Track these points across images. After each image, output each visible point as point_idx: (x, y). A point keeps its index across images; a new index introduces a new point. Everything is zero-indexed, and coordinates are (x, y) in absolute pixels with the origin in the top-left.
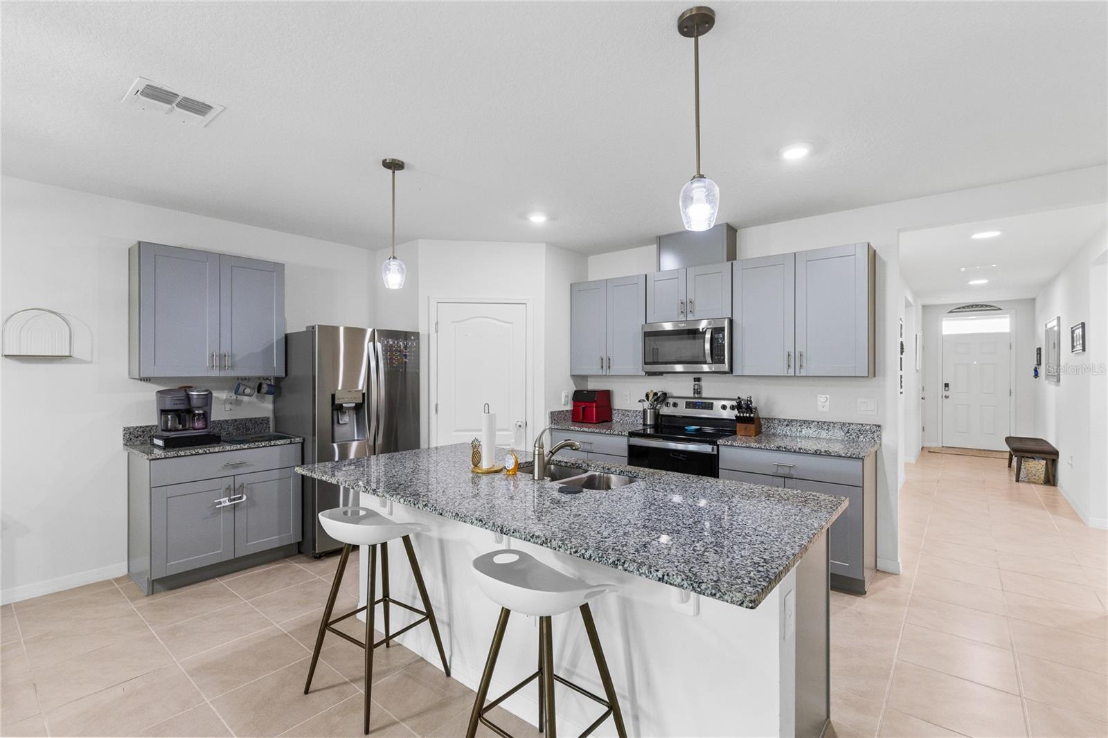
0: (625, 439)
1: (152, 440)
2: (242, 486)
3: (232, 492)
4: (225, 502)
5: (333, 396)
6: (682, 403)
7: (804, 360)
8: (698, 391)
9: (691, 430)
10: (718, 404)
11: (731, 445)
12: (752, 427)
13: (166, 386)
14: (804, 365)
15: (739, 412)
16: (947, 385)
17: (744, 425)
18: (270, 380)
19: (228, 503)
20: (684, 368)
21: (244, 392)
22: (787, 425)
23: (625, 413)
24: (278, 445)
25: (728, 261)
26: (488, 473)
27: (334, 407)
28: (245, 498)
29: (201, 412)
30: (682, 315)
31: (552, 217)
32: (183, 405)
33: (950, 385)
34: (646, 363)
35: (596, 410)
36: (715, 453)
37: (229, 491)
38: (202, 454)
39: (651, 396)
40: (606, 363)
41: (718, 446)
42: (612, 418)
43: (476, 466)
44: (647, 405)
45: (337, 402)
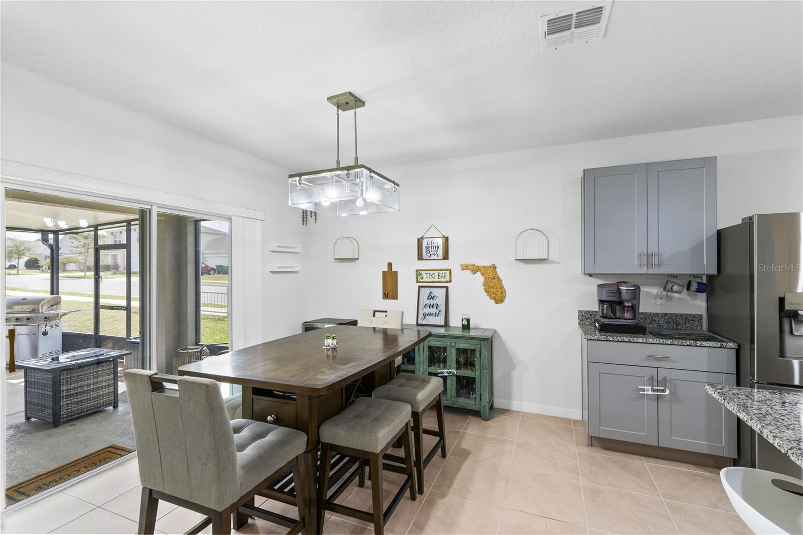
2: (665, 379)
3: (655, 383)
4: (648, 390)
5: (782, 301)
13: (607, 281)
18: (701, 278)
19: (651, 393)
21: (672, 289)
24: (705, 347)
27: (783, 313)
28: (668, 392)
29: (630, 304)
32: (615, 298)
37: (651, 381)
38: (627, 342)
45: (787, 307)
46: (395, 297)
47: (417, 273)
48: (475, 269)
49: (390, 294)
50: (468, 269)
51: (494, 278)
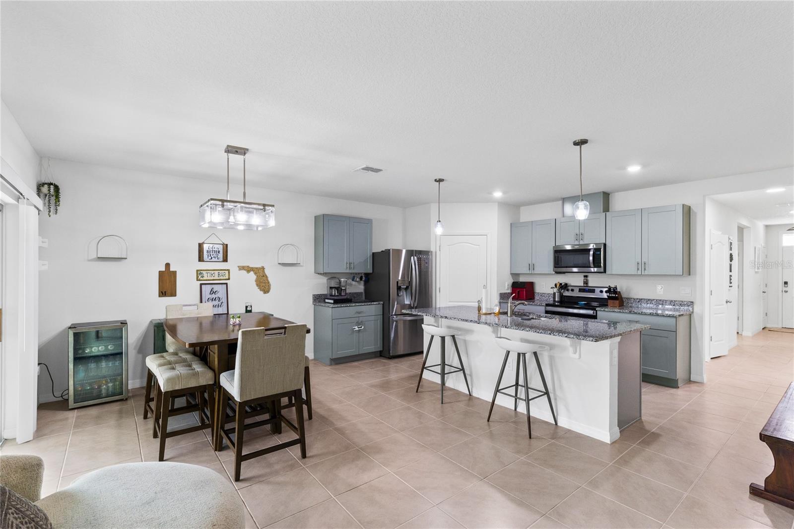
0: (544, 307)
1: (325, 300)
2: (362, 322)
5: (397, 282)
6: (577, 290)
7: (647, 266)
8: (586, 283)
9: (582, 304)
10: (598, 290)
11: (604, 311)
12: (617, 302)
13: (330, 276)
14: (647, 269)
15: (610, 294)
16: (786, 283)
17: (612, 301)
18: (366, 275)
19: (357, 329)
20: (579, 270)
21: (356, 280)
22: (639, 302)
23: (542, 295)
24: (374, 304)
25: (603, 212)
26: (486, 314)
27: (398, 288)
28: (363, 327)
29: (344, 288)
30: (577, 241)
31: (504, 193)
32: (338, 285)
33: (788, 283)
34: (555, 267)
35: (526, 293)
36: (595, 314)
37: (358, 324)
38: (349, 306)
39: (558, 286)
40: (532, 267)
41: (597, 311)
42: (534, 297)
43: (479, 311)
44: (555, 290)
45: (399, 285)
46: (173, 294)
47: (197, 273)
48: (249, 269)
49: (169, 292)
50: (245, 270)
51: (263, 276)
